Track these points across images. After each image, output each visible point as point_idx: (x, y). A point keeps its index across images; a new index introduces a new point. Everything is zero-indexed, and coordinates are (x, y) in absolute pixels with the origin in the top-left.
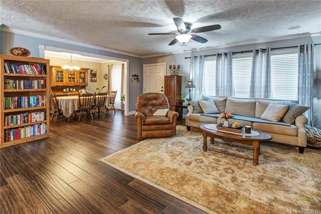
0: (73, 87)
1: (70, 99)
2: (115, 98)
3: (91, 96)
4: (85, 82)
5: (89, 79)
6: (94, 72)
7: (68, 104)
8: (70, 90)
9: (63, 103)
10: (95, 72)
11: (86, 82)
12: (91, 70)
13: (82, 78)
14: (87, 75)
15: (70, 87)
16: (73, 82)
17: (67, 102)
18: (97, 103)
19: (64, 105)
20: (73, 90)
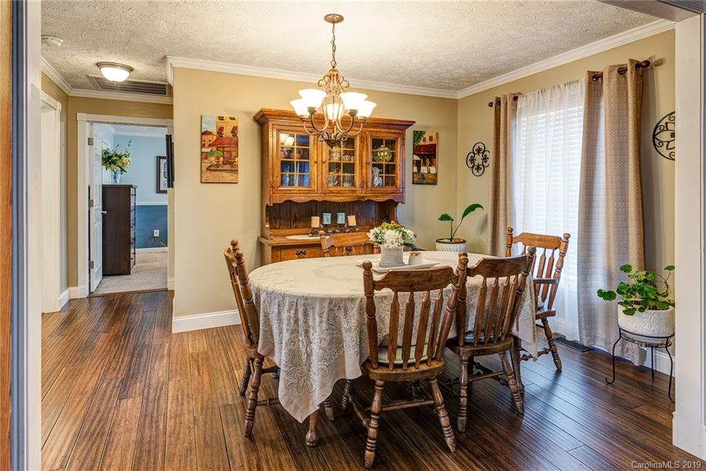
0: (347, 207)
1: (314, 299)
2: (555, 282)
3: (442, 286)
4: (394, 184)
5: (410, 169)
6: (428, 142)
7: (307, 332)
8: (334, 218)
9: (280, 320)
10: (431, 139)
11: (399, 182)
12: (415, 133)
13: (380, 166)
14: (402, 153)
15: (334, 208)
16: (347, 185)
17: (301, 316)
18: (471, 326)
19: (286, 336)
20: (346, 219)
